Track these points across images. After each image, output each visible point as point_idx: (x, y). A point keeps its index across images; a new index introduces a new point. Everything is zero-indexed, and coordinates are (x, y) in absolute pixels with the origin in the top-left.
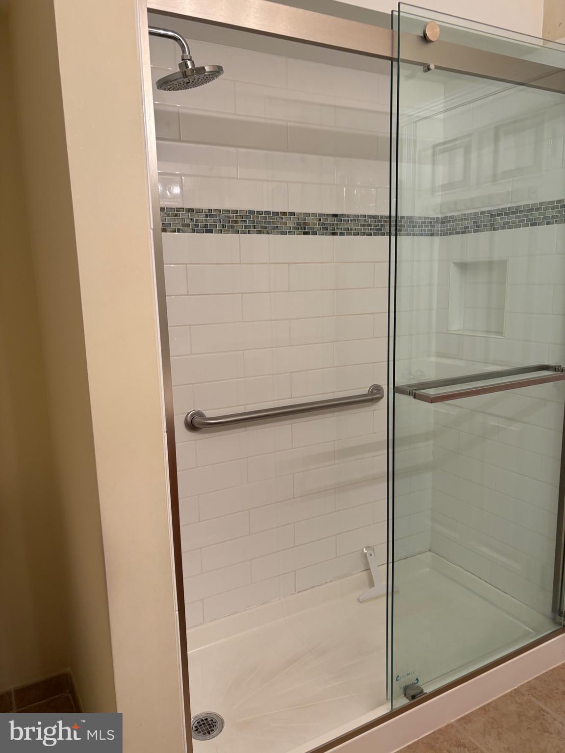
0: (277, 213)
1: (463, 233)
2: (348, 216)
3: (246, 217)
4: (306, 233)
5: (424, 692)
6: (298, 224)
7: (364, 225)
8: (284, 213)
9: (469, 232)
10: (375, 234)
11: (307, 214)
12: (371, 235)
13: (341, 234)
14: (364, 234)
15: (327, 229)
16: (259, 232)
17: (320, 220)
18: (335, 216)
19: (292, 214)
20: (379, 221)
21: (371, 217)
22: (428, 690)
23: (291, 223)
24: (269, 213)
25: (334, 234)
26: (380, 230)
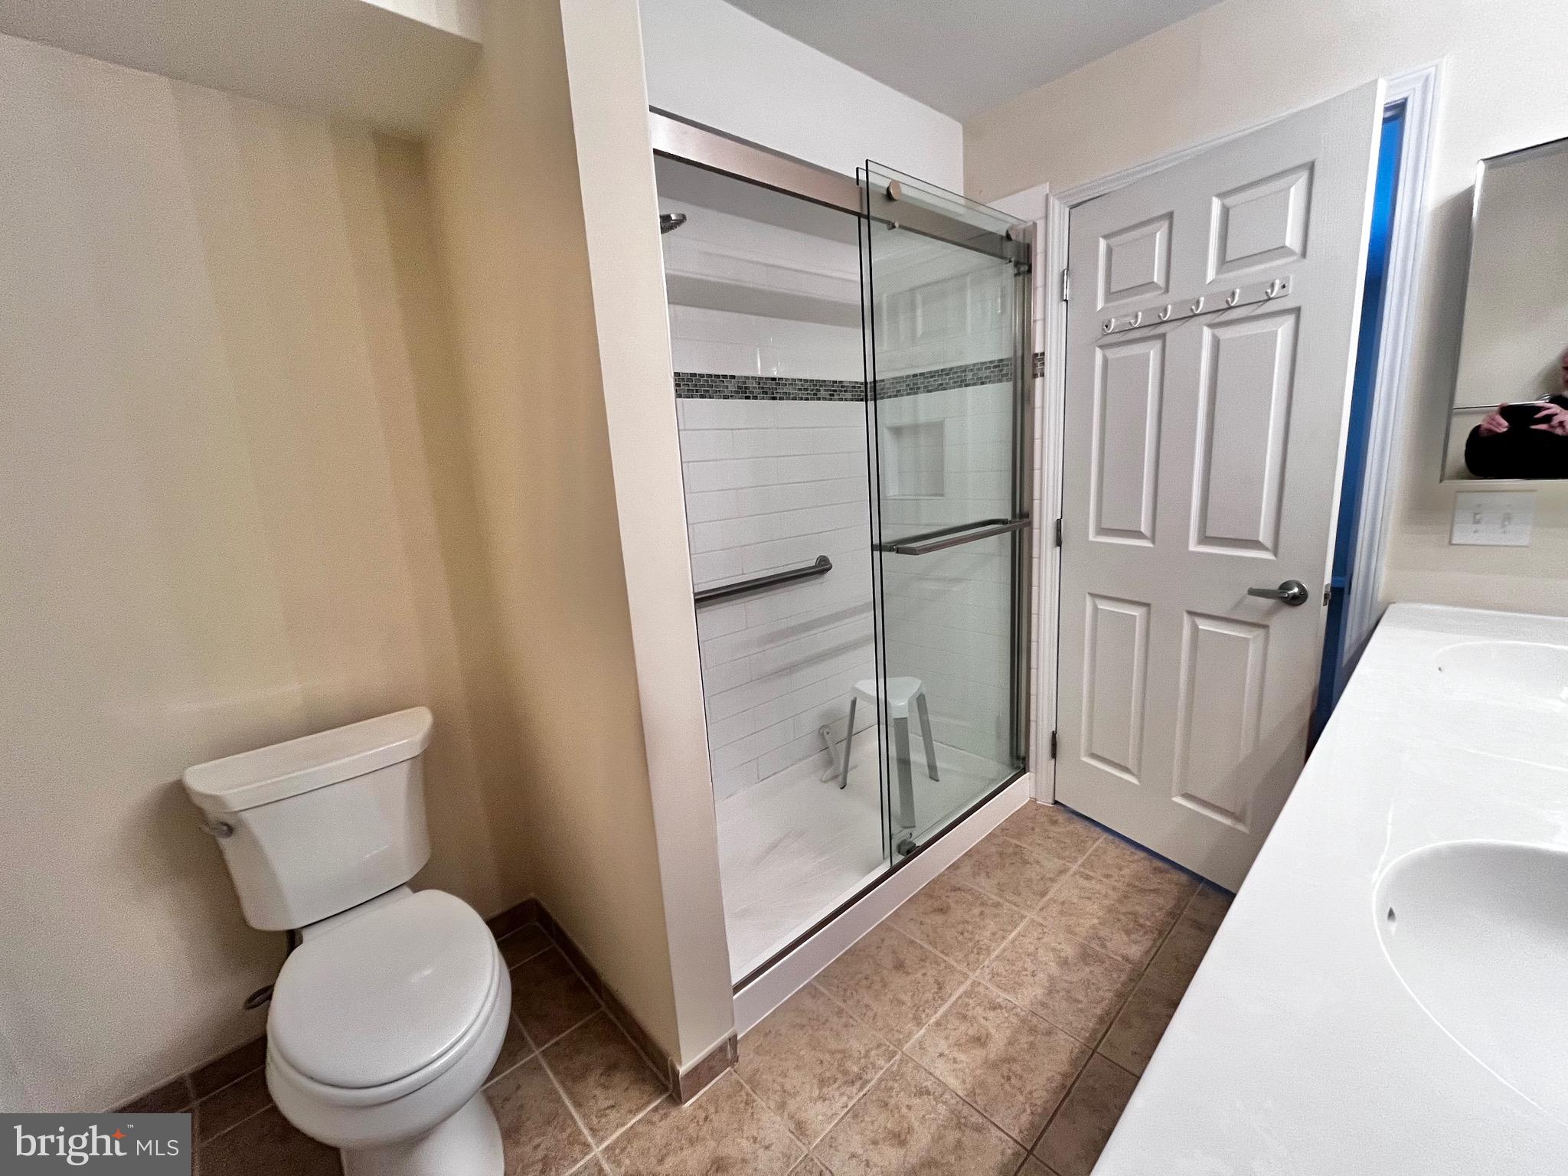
0: (718, 376)
1: (896, 396)
2: (786, 380)
3: (688, 380)
4: (747, 398)
5: (917, 845)
6: (739, 387)
7: (800, 390)
8: (725, 376)
9: (902, 395)
10: (812, 399)
11: (747, 378)
12: (807, 399)
13: (781, 399)
14: (801, 399)
15: (766, 393)
16: (702, 397)
17: (759, 384)
18: (774, 379)
19: (733, 377)
20: (815, 385)
21: (806, 381)
22: (919, 843)
23: (732, 387)
24: (710, 376)
25: (774, 398)
26: (815, 394)
